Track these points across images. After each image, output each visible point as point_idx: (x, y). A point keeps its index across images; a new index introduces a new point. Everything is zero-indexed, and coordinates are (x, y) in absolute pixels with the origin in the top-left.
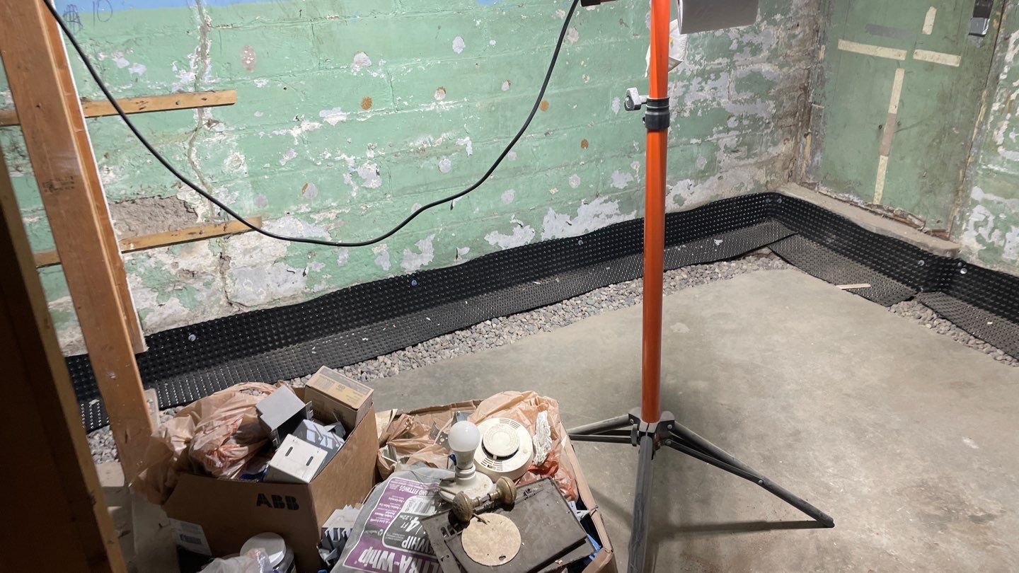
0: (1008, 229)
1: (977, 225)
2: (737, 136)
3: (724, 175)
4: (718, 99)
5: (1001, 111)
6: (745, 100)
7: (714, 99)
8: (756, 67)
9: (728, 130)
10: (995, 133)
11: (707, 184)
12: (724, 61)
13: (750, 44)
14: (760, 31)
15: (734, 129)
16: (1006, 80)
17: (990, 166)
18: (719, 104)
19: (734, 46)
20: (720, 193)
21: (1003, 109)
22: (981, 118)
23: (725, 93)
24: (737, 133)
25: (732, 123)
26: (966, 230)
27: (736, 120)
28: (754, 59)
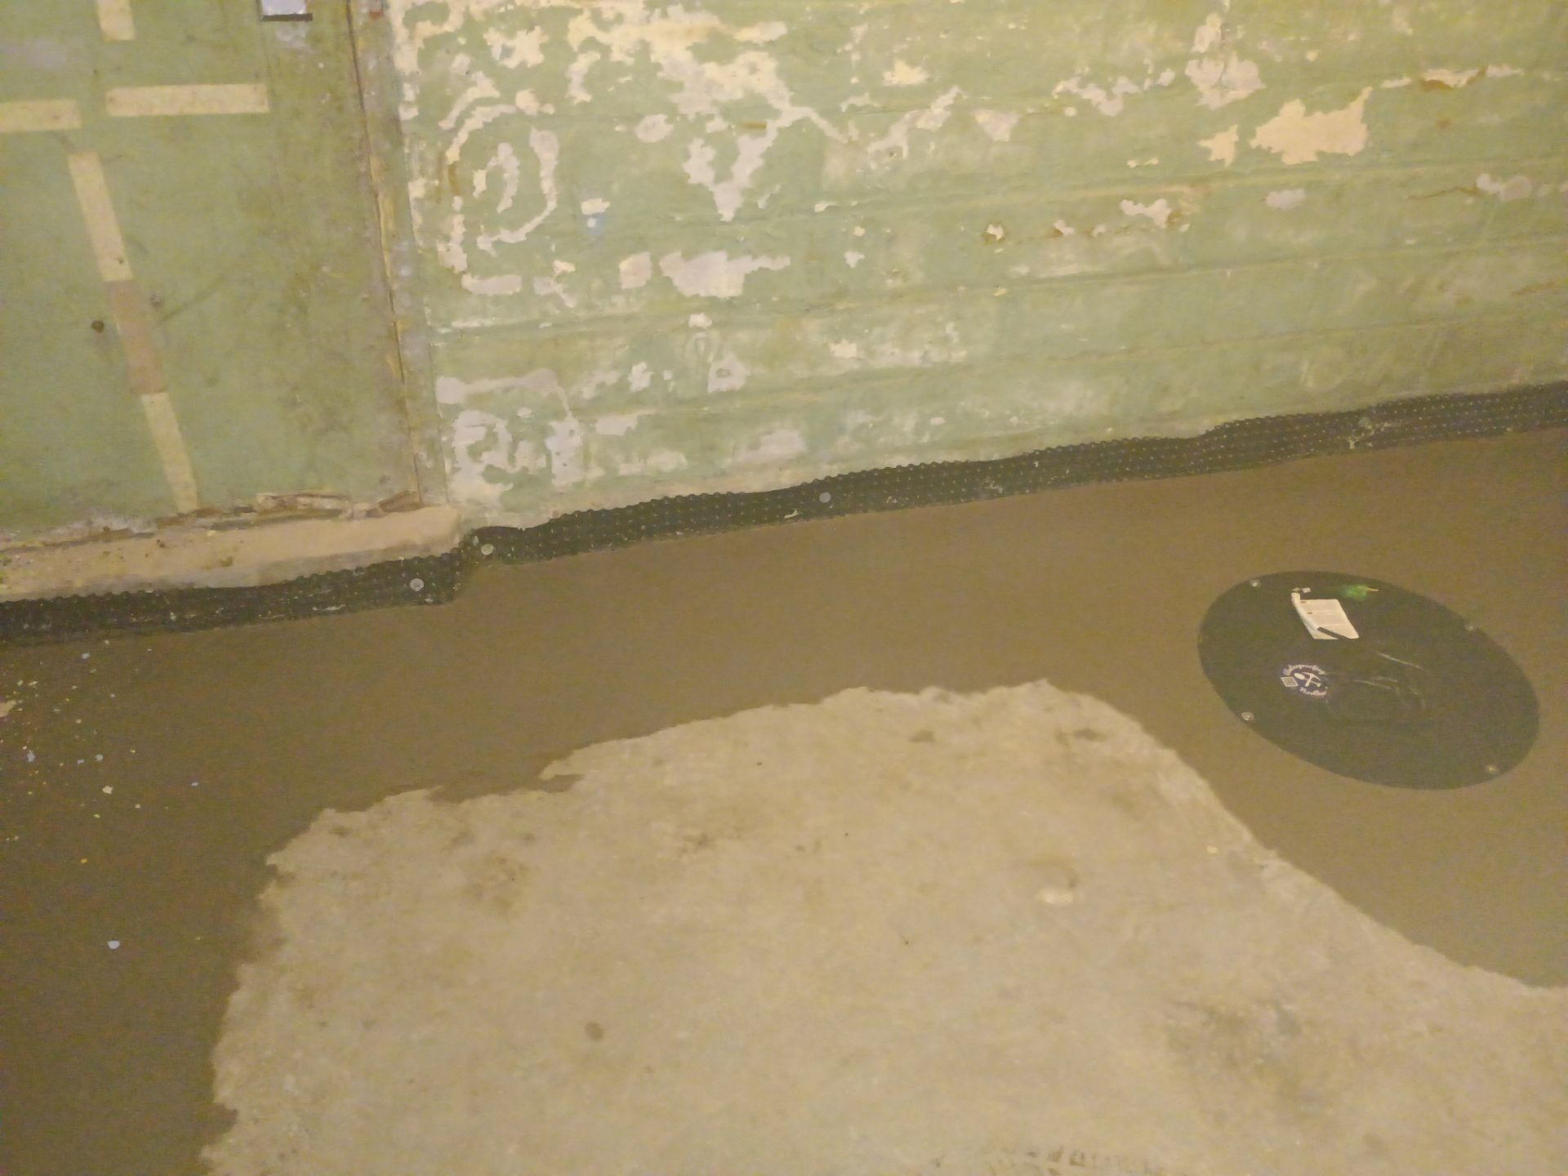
0: (545, 432)
1: (474, 452)
5: (436, 195)
10: (441, 248)
16: (416, 120)
17: (458, 324)
21: (438, 189)
22: (387, 224)
26: (455, 470)
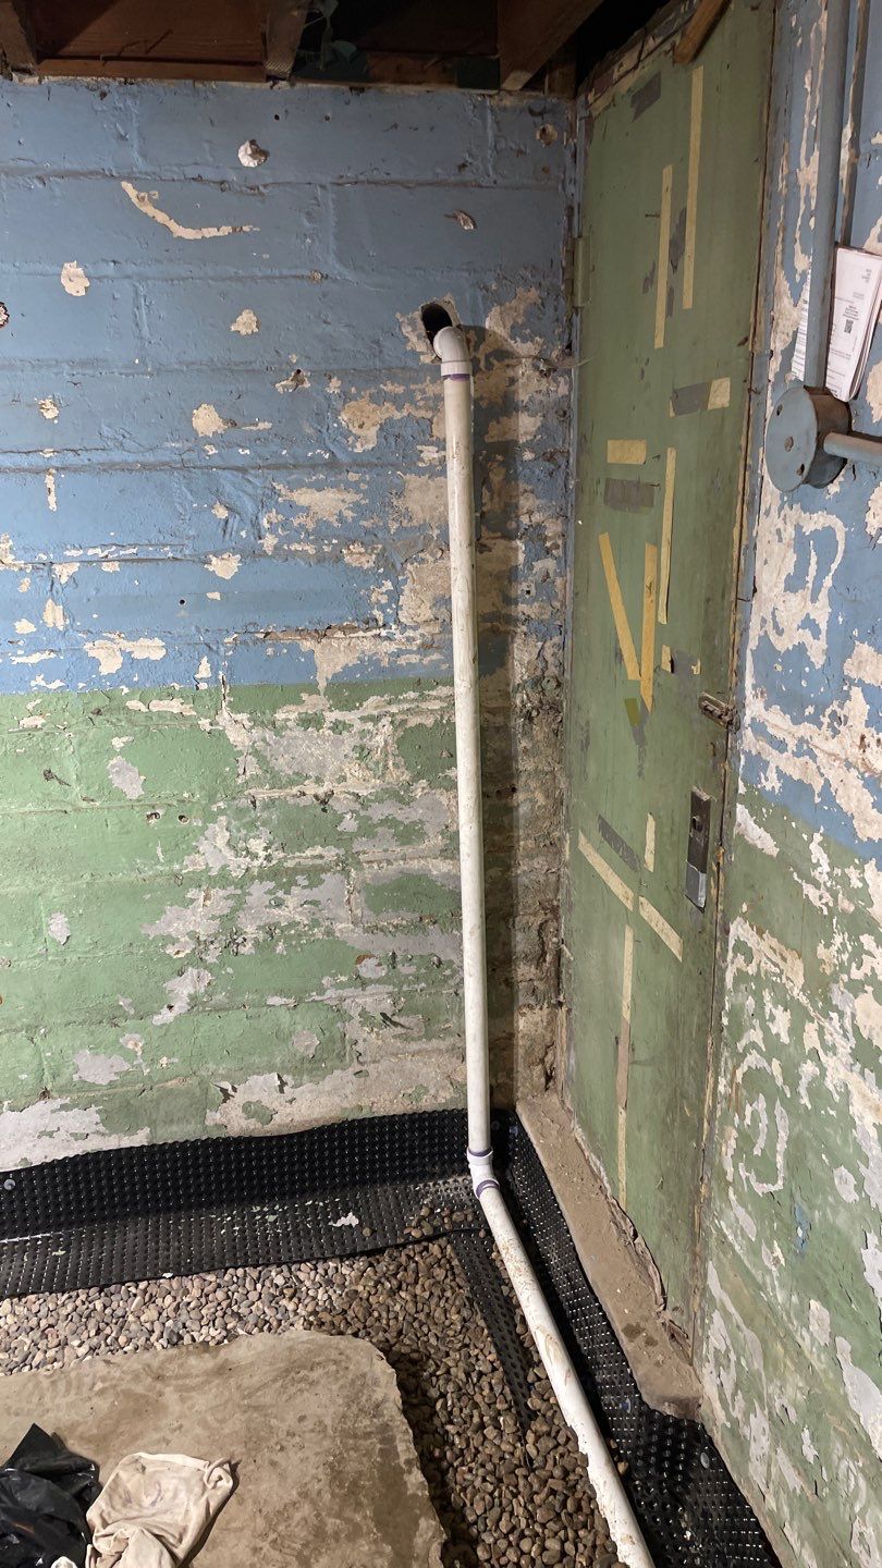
0: (751, 1404)
1: (717, 1359)
2: (390, 994)
3: (371, 1068)
4: (327, 923)
5: (728, 1100)
6: (396, 927)
7: (315, 923)
8: (415, 865)
9: (363, 983)
10: (724, 1149)
11: (328, 1084)
12: (330, 853)
13: (388, 822)
14: (413, 799)
15: (379, 981)
16: (728, 1028)
17: (723, 1226)
18: (329, 932)
19: (349, 824)
20: (365, 1102)
21: (731, 1097)
22: (709, 1099)
23: (343, 912)
24: (391, 988)
25: (368, 969)
26: (707, 1358)
27: (380, 965)
28: (408, 850)
